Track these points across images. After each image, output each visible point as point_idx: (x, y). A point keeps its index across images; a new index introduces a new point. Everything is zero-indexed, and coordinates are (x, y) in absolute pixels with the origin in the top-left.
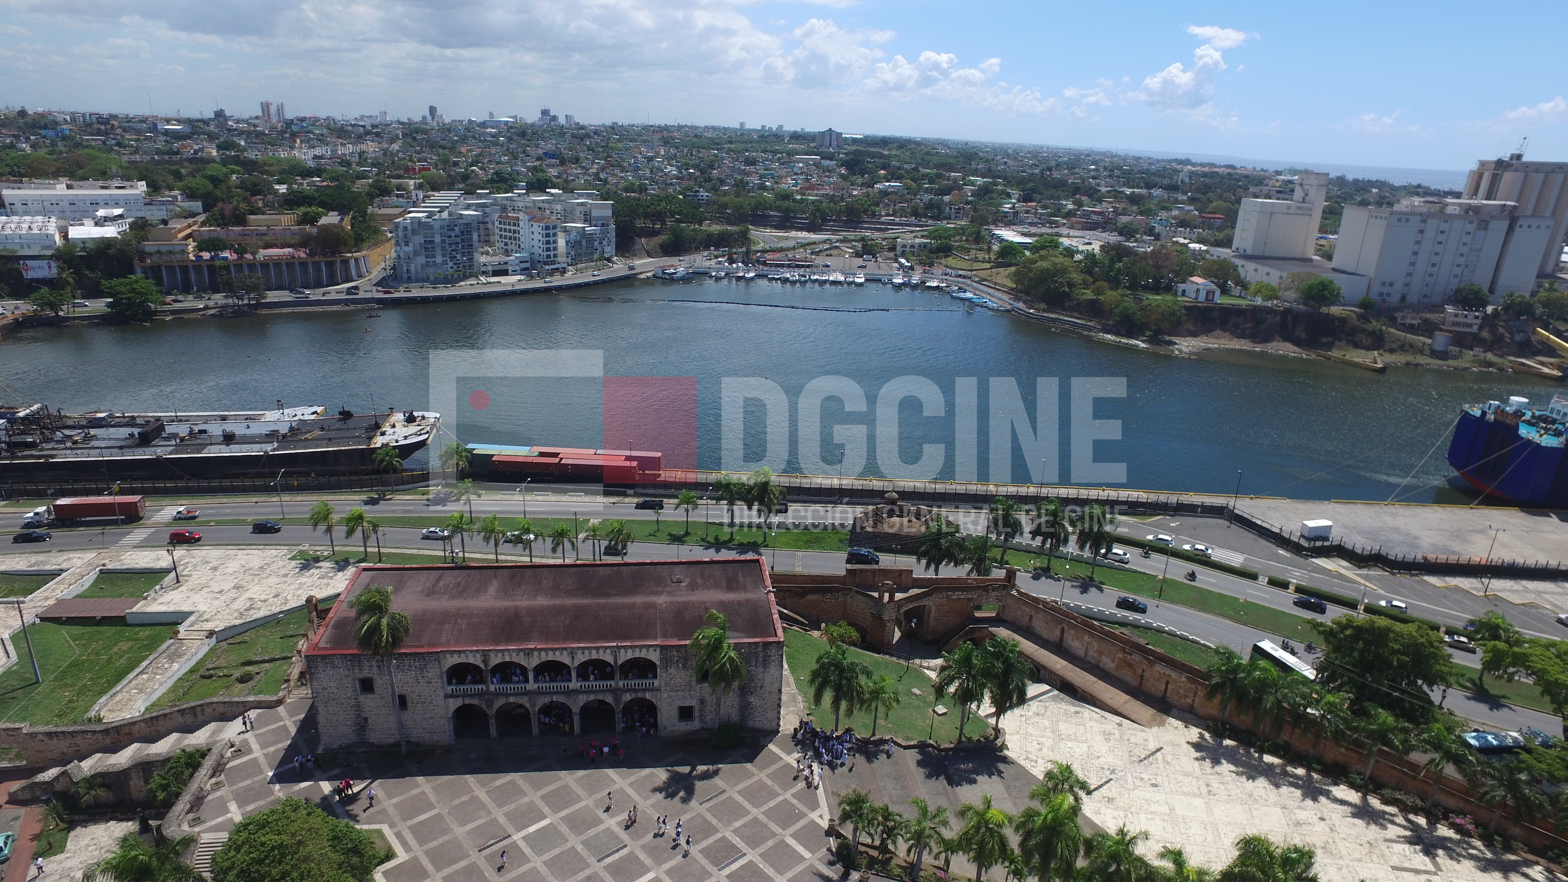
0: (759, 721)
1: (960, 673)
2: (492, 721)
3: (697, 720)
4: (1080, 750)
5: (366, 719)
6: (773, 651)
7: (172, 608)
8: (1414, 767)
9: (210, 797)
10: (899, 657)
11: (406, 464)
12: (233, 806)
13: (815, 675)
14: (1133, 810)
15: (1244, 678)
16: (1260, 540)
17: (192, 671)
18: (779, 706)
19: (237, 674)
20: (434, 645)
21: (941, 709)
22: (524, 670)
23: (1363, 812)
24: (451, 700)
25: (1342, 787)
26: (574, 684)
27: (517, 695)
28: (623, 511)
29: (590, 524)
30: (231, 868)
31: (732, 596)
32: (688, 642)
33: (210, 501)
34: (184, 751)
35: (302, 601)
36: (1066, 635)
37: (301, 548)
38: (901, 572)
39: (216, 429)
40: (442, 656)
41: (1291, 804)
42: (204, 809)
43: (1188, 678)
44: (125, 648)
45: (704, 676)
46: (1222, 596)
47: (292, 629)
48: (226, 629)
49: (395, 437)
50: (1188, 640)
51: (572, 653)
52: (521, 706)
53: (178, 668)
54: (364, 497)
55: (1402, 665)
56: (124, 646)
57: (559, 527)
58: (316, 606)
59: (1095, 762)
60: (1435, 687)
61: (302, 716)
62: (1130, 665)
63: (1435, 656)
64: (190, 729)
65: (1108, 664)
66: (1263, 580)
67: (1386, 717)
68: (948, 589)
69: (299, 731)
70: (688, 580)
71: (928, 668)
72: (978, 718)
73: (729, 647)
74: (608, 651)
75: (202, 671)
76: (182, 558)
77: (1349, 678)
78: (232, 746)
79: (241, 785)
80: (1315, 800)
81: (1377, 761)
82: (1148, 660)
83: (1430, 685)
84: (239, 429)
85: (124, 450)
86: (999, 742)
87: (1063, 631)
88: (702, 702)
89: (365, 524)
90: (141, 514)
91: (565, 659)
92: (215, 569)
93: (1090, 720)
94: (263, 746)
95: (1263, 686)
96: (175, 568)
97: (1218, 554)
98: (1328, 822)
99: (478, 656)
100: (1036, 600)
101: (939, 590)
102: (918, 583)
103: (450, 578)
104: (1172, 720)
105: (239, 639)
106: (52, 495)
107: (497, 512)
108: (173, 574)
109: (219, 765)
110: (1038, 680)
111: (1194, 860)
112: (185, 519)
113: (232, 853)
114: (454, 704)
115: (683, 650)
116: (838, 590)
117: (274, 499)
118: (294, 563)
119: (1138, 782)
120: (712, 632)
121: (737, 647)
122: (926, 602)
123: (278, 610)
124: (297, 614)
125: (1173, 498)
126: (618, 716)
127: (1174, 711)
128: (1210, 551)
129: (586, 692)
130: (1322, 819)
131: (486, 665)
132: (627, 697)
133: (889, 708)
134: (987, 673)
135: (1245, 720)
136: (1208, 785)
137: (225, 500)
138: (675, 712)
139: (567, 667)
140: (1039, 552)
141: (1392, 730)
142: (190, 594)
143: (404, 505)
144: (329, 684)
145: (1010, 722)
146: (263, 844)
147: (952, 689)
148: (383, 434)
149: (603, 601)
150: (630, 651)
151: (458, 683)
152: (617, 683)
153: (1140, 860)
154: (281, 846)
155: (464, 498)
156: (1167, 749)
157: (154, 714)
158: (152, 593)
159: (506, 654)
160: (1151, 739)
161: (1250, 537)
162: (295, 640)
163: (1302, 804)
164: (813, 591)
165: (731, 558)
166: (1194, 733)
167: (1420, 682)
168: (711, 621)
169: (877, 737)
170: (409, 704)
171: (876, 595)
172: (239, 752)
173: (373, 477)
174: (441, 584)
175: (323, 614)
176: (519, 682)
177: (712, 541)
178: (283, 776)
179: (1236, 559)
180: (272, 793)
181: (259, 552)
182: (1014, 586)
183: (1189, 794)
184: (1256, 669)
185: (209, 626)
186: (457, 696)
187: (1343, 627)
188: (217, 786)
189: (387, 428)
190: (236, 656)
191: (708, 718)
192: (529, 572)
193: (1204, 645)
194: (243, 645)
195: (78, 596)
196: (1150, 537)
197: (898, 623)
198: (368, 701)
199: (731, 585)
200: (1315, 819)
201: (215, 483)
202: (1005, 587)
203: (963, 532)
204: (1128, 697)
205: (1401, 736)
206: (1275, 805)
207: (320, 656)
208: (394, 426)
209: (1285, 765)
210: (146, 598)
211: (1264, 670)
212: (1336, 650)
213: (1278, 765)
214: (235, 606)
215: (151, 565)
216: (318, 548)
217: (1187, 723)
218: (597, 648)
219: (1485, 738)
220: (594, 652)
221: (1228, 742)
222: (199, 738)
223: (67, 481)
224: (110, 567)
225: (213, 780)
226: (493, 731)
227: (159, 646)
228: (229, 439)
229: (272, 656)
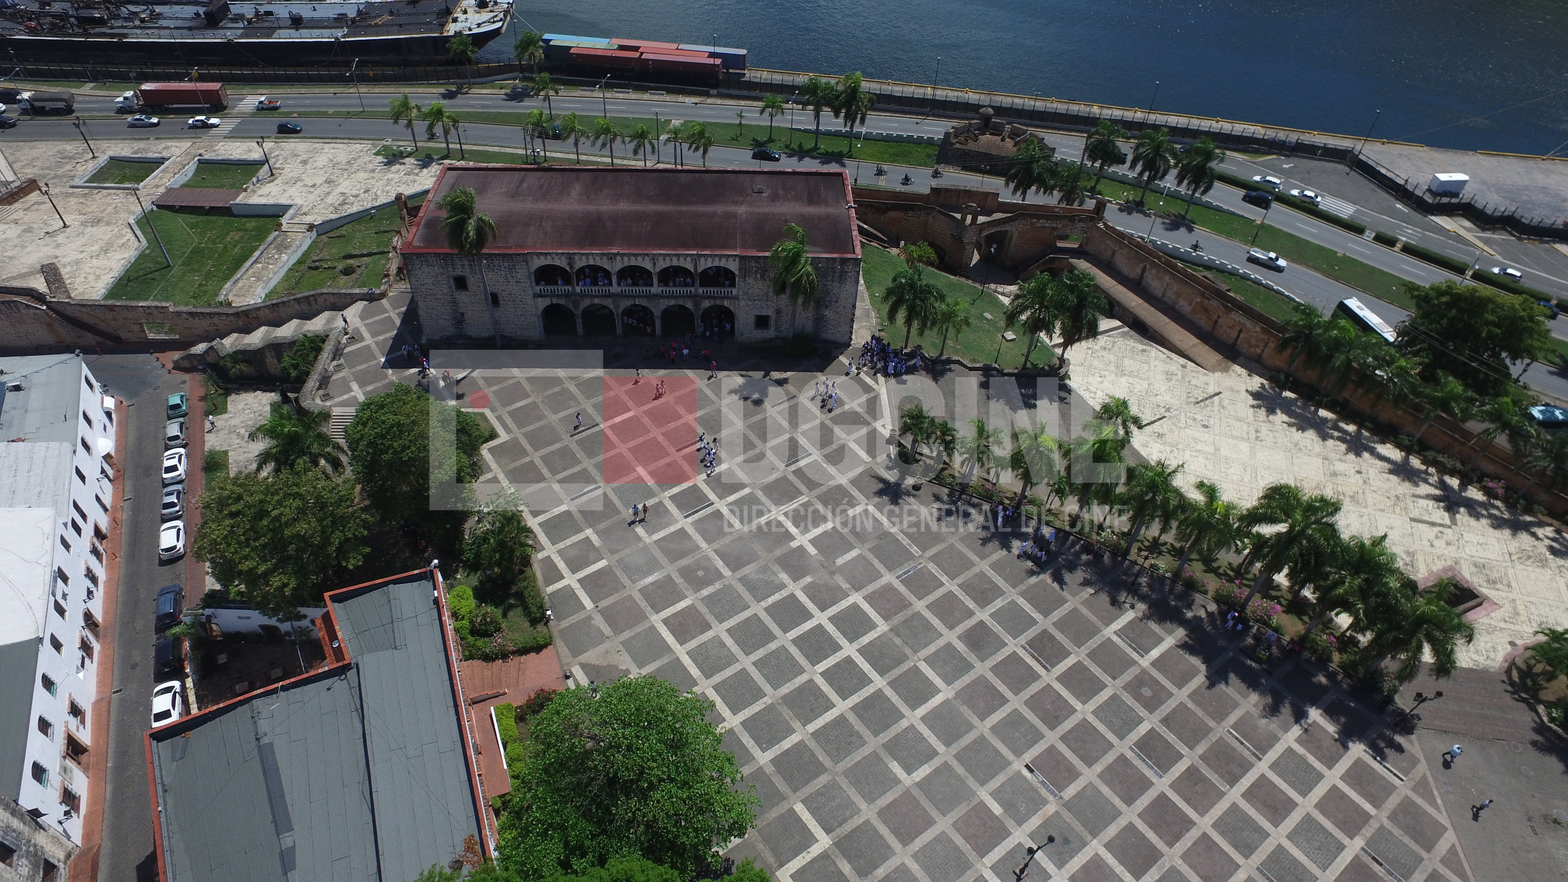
0: (831, 334)
1: (1033, 303)
2: (579, 321)
3: (773, 329)
4: (1141, 386)
5: (462, 314)
6: (850, 267)
7: (271, 201)
8: (1467, 435)
9: (334, 377)
10: (975, 281)
11: (481, 53)
12: (355, 386)
13: (890, 292)
14: (1180, 446)
15: (1319, 335)
16: (1379, 191)
17: (299, 262)
18: (852, 321)
19: (341, 266)
20: (521, 247)
21: (1010, 335)
22: (607, 274)
23: (1402, 471)
24: (540, 300)
25: (1388, 445)
26: (656, 289)
27: (602, 296)
28: (706, 112)
29: (671, 126)
30: (361, 438)
31: (812, 210)
32: (767, 254)
33: (289, 91)
34: (305, 336)
35: (392, 197)
36: (1146, 274)
37: (384, 142)
38: (987, 194)
39: (281, 11)
40: (529, 258)
41: (1333, 455)
42: (331, 389)
43: (1262, 328)
44: (237, 238)
45: (781, 288)
46: (1320, 248)
47: (385, 225)
48: (324, 223)
49: (468, 24)
50: (1273, 290)
51: (654, 259)
52: (605, 307)
53: (287, 259)
54: (442, 90)
55: (1490, 335)
56: (235, 236)
57: (639, 127)
58: (405, 203)
59: (1153, 399)
60: (1518, 362)
61: (404, 309)
62: (1206, 310)
63: (1531, 331)
64: (308, 316)
65: (1184, 306)
66: (1369, 235)
67: (1455, 385)
68: (1033, 216)
69: (403, 322)
70: (769, 191)
71: (1003, 294)
72: (1044, 346)
73: (806, 261)
74: (689, 259)
75: (309, 263)
76: (272, 150)
77: (1430, 345)
78: (346, 334)
79: (359, 368)
80: (1358, 454)
81: (1431, 426)
82: (1226, 307)
83: (1514, 359)
84: (306, 12)
85: (195, 32)
86: (1062, 371)
87: (1144, 270)
88: (778, 312)
89: (445, 119)
90: (225, 103)
91: (647, 265)
92: (305, 162)
93: (1156, 359)
94: (374, 334)
95: (1337, 345)
96: (267, 161)
97: (1326, 203)
98: (1364, 475)
99: (563, 258)
100: (1122, 235)
101: (1023, 216)
102: (1003, 207)
103: (533, 179)
104: (1237, 368)
105: (337, 233)
106: (135, 78)
107: (576, 109)
108: (266, 167)
109: (337, 350)
110: (1111, 315)
111: (1227, 495)
112: (268, 109)
113: (360, 427)
114: (543, 303)
115: (761, 262)
116: (920, 209)
117: (352, 90)
118: (380, 159)
119: (1190, 422)
120: (790, 245)
121: (815, 262)
122: (1007, 227)
123: (370, 205)
124: (388, 210)
125: (1293, 136)
126: (698, 322)
127: (1241, 359)
128: (1319, 199)
129: (667, 297)
130: (1359, 472)
131: (571, 267)
132: (706, 304)
133: (958, 331)
134: (1060, 307)
135: (1311, 375)
136: (1257, 431)
137: (303, 91)
138: (752, 320)
139: (649, 273)
140: (1135, 184)
141: (1457, 398)
142: (286, 187)
143: (482, 99)
144: (428, 281)
145: (1076, 354)
146: (384, 422)
147: (1023, 317)
148: (455, 20)
149: (684, 208)
150: (710, 260)
151: (548, 283)
152: (696, 290)
153: (1177, 491)
154: (399, 424)
155: (542, 93)
156: (1226, 394)
157: (274, 302)
158: (250, 185)
159: (591, 257)
160: (1212, 383)
161: (1367, 186)
162: (389, 235)
163: (1344, 458)
164: (895, 208)
165: (814, 170)
166: (1256, 382)
167: (1504, 355)
168: (791, 234)
169: (944, 357)
170: (501, 302)
171: (958, 216)
172: (353, 340)
173: (449, 68)
174: (525, 185)
175: (414, 211)
176: (604, 285)
177: (796, 148)
178: (393, 362)
179: (1345, 209)
180: (386, 377)
181: (345, 146)
182: (1101, 218)
183: (1237, 438)
184: (1334, 328)
185: (308, 219)
186: (545, 296)
187: (1439, 292)
188: (339, 368)
189: (458, 14)
190: (336, 250)
191: (783, 327)
192: (611, 176)
193: (1288, 297)
194: (342, 239)
195: (183, 186)
196: (1257, 178)
197: (979, 247)
198: (463, 297)
199: (812, 199)
200: (1353, 471)
201: (291, 72)
202: (1092, 219)
203: (1058, 156)
204: (1198, 341)
205: (1463, 405)
206: (1318, 455)
207: (415, 254)
208: (465, 12)
209: (1337, 421)
210: (245, 190)
211: (1342, 329)
212: (1426, 316)
213: (1331, 420)
214: (330, 200)
215: (244, 157)
216: (401, 143)
217: (1251, 371)
218: (678, 256)
219: (1553, 413)
220: (675, 259)
221: (1288, 394)
222: (317, 325)
223: (146, 64)
224: (206, 157)
225: (335, 363)
226: (580, 330)
227: (266, 237)
228: (297, 22)
229: (370, 250)
